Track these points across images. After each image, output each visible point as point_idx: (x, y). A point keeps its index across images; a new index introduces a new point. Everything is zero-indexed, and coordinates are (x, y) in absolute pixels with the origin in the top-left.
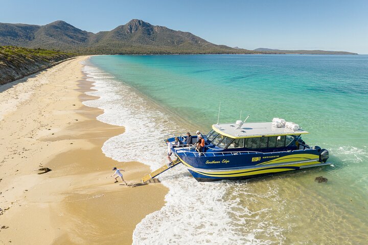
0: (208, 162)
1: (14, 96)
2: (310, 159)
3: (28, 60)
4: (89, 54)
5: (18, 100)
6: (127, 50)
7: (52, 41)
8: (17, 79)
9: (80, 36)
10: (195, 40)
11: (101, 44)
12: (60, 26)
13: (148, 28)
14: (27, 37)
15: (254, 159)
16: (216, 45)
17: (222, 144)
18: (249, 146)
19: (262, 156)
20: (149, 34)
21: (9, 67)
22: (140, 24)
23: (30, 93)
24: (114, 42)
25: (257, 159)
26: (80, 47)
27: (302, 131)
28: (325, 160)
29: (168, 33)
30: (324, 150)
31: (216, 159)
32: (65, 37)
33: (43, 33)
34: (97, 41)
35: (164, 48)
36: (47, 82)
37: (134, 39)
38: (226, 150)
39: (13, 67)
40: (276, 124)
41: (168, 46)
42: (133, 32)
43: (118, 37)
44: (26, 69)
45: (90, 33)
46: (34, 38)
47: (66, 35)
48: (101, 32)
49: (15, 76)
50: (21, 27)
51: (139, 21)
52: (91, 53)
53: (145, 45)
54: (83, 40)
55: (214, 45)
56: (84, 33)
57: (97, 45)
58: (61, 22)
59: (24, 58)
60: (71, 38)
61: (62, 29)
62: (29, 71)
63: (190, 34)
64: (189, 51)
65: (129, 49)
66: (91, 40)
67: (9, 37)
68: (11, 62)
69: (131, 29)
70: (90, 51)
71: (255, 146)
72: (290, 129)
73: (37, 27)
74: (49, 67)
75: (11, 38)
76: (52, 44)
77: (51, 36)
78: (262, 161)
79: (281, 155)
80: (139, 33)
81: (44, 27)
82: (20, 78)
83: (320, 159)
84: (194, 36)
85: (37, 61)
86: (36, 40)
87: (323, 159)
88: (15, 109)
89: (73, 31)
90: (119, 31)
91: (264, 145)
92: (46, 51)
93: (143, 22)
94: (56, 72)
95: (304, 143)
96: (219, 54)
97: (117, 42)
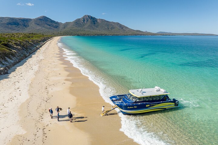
0: (128, 108)
1: (30, 68)
2: (171, 105)
3: (30, 44)
4: (60, 36)
5: (33, 70)
6: (82, 33)
7: (39, 27)
8: (28, 56)
9: (55, 25)
10: (122, 27)
11: (66, 29)
12: (43, 19)
13: (94, 20)
14: (24, 25)
15: (147, 106)
16: (134, 30)
17: (134, 99)
18: (145, 100)
19: (150, 104)
20: (95, 24)
21: (23, 49)
22: (89, 18)
23: (38, 65)
24: (74, 28)
25: (148, 106)
26: (54, 31)
27: (167, 93)
28: (177, 105)
29: (105, 23)
30: (177, 100)
31: (132, 106)
32: (46, 26)
33: (33, 23)
34: (64, 28)
35: (103, 32)
36: (43, 58)
37: (86, 26)
38: (136, 102)
39: (25, 49)
40: (156, 89)
41: (105, 31)
42: (85, 22)
43: (76, 25)
44: (30, 49)
45: (60, 23)
46: (28, 26)
47: (47, 24)
48: (67, 23)
49: (26, 54)
50: (21, 20)
51: (89, 16)
52: (61, 35)
53: (92, 30)
54: (56, 27)
55: (133, 30)
56: (57, 23)
57: (65, 30)
58: (44, 16)
59: (29, 42)
60: (49, 26)
61: (44, 21)
62: (32, 51)
63: (119, 23)
64: (118, 34)
65: (83, 33)
66: (61, 27)
67: (14, 25)
68: (23, 46)
69: (84, 21)
70: (60, 33)
71: (147, 100)
72: (162, 92)
73: (30, 20)
74: (41, 47)
75: (15, 26)
76: (39, 29)
77: (38, 25)
78: (150, 106)
79: (158, 104)
80: (89, 23)
81: (34, 20)
82: (29, 56)
83: (175, 104)
84: (121, 25)
85: (34, 44)
86: (29, 27)
87: (176, 105)
88: (34, 76)
89: (51, 22)
90: (77, 22)
91: (151, 99)
92: (37, 35)
93: (91, 17)
94: (45, 50)
95: (168, 98)
96: (136, 35)
97: (76, 28)
